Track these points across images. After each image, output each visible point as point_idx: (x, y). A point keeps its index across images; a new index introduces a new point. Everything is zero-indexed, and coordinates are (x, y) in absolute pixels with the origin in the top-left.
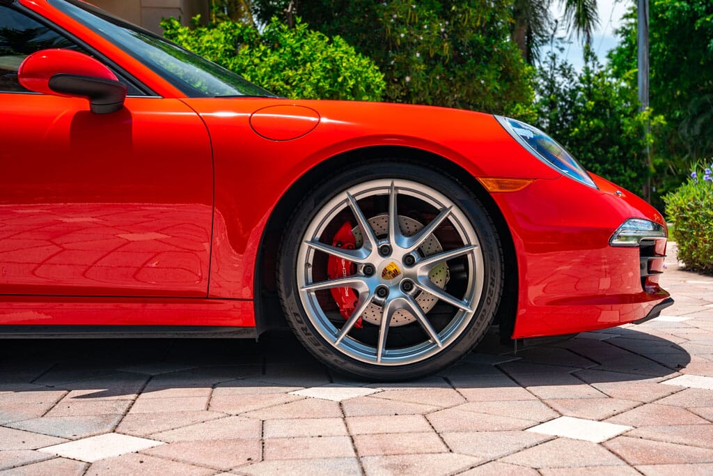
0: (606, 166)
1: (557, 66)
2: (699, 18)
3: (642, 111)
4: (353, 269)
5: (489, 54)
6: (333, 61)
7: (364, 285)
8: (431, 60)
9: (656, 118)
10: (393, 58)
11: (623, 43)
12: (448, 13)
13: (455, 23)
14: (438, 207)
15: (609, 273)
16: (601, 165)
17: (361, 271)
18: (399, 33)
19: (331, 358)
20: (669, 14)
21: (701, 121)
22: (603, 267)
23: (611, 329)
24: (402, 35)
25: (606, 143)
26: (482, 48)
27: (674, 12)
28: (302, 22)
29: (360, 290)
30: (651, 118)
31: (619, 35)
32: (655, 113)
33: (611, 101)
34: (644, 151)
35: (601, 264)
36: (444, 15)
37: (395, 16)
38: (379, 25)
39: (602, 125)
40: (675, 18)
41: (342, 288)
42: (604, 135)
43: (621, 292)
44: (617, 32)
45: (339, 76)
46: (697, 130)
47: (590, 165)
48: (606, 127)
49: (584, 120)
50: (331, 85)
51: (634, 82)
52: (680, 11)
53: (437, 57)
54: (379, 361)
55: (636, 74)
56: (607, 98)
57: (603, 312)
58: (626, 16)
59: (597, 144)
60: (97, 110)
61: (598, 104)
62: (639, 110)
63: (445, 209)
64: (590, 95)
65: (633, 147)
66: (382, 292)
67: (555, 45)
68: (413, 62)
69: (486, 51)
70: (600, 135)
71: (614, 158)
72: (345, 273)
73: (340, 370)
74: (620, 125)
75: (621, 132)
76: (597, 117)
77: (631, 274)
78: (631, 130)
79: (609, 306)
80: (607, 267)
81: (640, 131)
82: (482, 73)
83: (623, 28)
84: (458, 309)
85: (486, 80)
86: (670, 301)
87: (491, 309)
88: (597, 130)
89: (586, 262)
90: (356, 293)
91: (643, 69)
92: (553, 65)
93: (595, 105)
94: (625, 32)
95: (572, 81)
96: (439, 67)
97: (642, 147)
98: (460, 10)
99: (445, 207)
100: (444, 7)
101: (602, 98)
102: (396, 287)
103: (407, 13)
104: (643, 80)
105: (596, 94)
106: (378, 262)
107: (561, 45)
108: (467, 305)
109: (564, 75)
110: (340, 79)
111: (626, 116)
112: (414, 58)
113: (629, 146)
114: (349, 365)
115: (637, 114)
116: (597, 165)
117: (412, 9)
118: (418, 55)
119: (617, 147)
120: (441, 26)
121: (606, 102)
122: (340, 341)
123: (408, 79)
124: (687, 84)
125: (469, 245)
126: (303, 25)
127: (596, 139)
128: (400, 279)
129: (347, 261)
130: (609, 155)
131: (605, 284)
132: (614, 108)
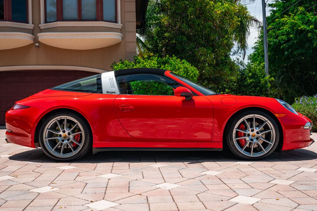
0: (256, 94)
1: (239, 62)
2: (282, 45)
3: (267, 76)
4: (245, 135)
5: (226, 63)
6: (187, 68)
7: (248, 139)
8: (210, 65)
9: (271, 78)
10: (199, 65)
11: (255, 51)
12: (214, 51)
13: (217, 54)
14: (264, 120)
15: (302, 135)
16: (254, 93)
17: (247, 135)
18: (201, 58)
19: (240, 155)
20: (272, 43)
21: (282, 77)
22: (299, 134)
23: (299, 149)
24: (202, 59)
25: (255, 87)
26: (224, 61)
27: (273, 43)
28: (175, 56)
29: (247, 140)
30: (270, 78)
31: (254, 49)
32: (271, 77)
33: (257, 73)
34: (267, 89)
35: (299, 133)
36: (213, 51)
37: (200, 53)
38: (195, 56)
39: (254, 80)
40: (275, 44)
41: (242, 139)
42: (255, 84)
43: (305, 140)
44: (253, 48)
45: (188, 73)
46: (280, 81)
47: (250, 93)
48: (255, 81)
49: (249, 79)
50: (186, 75)
51: (264, 67)
52: (276, 42)
53: (211, 64)
54: (252, 156)
55: (264, 65)
56: (255, 72)
57: (300, 145)
58: (256, 43)
59: (252, 87)
60: (187, 99)
61: (253, 74)
62: (265, 76)
63: (266, 121)
64: (250, 71)
65: (264, 88)
66: (252, 140)
67: (238, 55)
68: (205, 66)
69: (225, 62)
70: (254, 84)
71: (258, 91)
72: (243, 136)
73: (243, 158)
74: (260, 81)
75: (260, 83)
76: (252, 78)
77: (307, 135)
78: (263, 82)
79: (302, 143)
80: (300, 134)
81: (266, 83)
82: (225, 69)
83: (255, 47)
84: (269, 143)
85: (226, 71)
86: (314, 141)
87: (277, 144)
88: (253, 82)
89: (294, 133)
90: (246, 140)
91: (266, 62)
92: (238, 61)
93: (252, 74)
94: (255, 48)
95: (244, 66)
96: (212, 67)
97: (267, 88)
98: (218, 50)
99: (266, 120)
100: (213, 49)
101: (254, 72)
102: (255, 139)
103: (203, 52)
104: (266, 66)
105: (252, 71)
106: (251, 133)
107: (240, 55)
108: (271, 143)
109: (241, 65)
110: (189, 74)
111: (262, 78)
112: (206, 65)
113: (263, 87)
114: (245, 157)
115: (265, 77)
116: (253, 94)
117: (205, 51)
118: (207, 64)
119: (259, 88)
120: (213, 56)
121: (255, 73)
122: (242, 151)
123: (204, 71)
124: (277, 65)
125: (272, 129)
126: (175, 57)
127: (252, 85)
128: (256, 137)
129: (243, 133)
130: (256, 90)
131: (300, 138)
132: (258, 75)
